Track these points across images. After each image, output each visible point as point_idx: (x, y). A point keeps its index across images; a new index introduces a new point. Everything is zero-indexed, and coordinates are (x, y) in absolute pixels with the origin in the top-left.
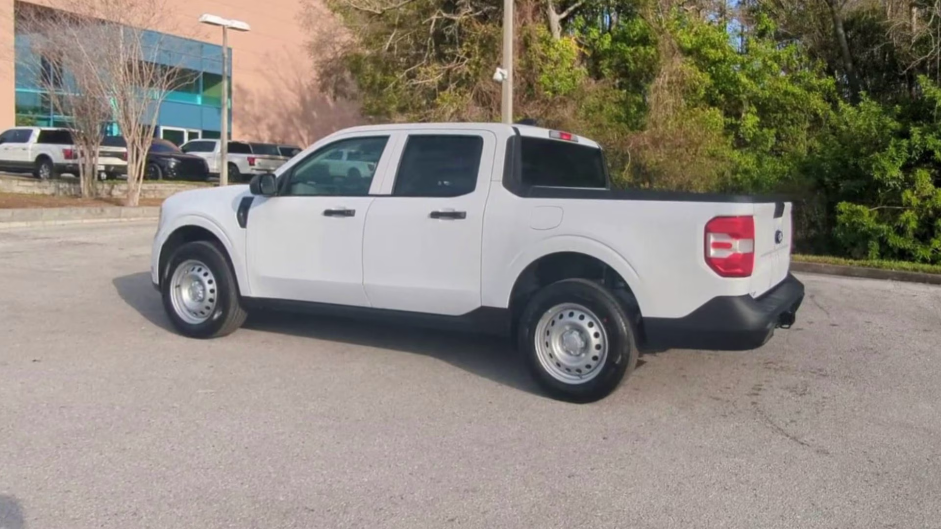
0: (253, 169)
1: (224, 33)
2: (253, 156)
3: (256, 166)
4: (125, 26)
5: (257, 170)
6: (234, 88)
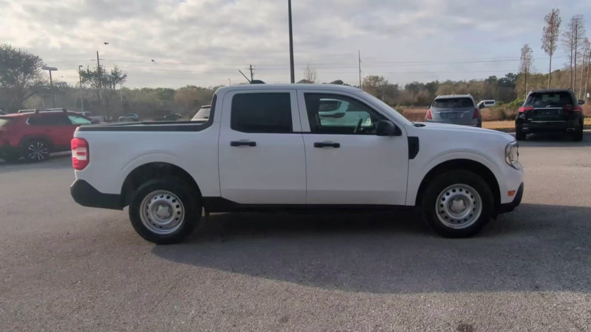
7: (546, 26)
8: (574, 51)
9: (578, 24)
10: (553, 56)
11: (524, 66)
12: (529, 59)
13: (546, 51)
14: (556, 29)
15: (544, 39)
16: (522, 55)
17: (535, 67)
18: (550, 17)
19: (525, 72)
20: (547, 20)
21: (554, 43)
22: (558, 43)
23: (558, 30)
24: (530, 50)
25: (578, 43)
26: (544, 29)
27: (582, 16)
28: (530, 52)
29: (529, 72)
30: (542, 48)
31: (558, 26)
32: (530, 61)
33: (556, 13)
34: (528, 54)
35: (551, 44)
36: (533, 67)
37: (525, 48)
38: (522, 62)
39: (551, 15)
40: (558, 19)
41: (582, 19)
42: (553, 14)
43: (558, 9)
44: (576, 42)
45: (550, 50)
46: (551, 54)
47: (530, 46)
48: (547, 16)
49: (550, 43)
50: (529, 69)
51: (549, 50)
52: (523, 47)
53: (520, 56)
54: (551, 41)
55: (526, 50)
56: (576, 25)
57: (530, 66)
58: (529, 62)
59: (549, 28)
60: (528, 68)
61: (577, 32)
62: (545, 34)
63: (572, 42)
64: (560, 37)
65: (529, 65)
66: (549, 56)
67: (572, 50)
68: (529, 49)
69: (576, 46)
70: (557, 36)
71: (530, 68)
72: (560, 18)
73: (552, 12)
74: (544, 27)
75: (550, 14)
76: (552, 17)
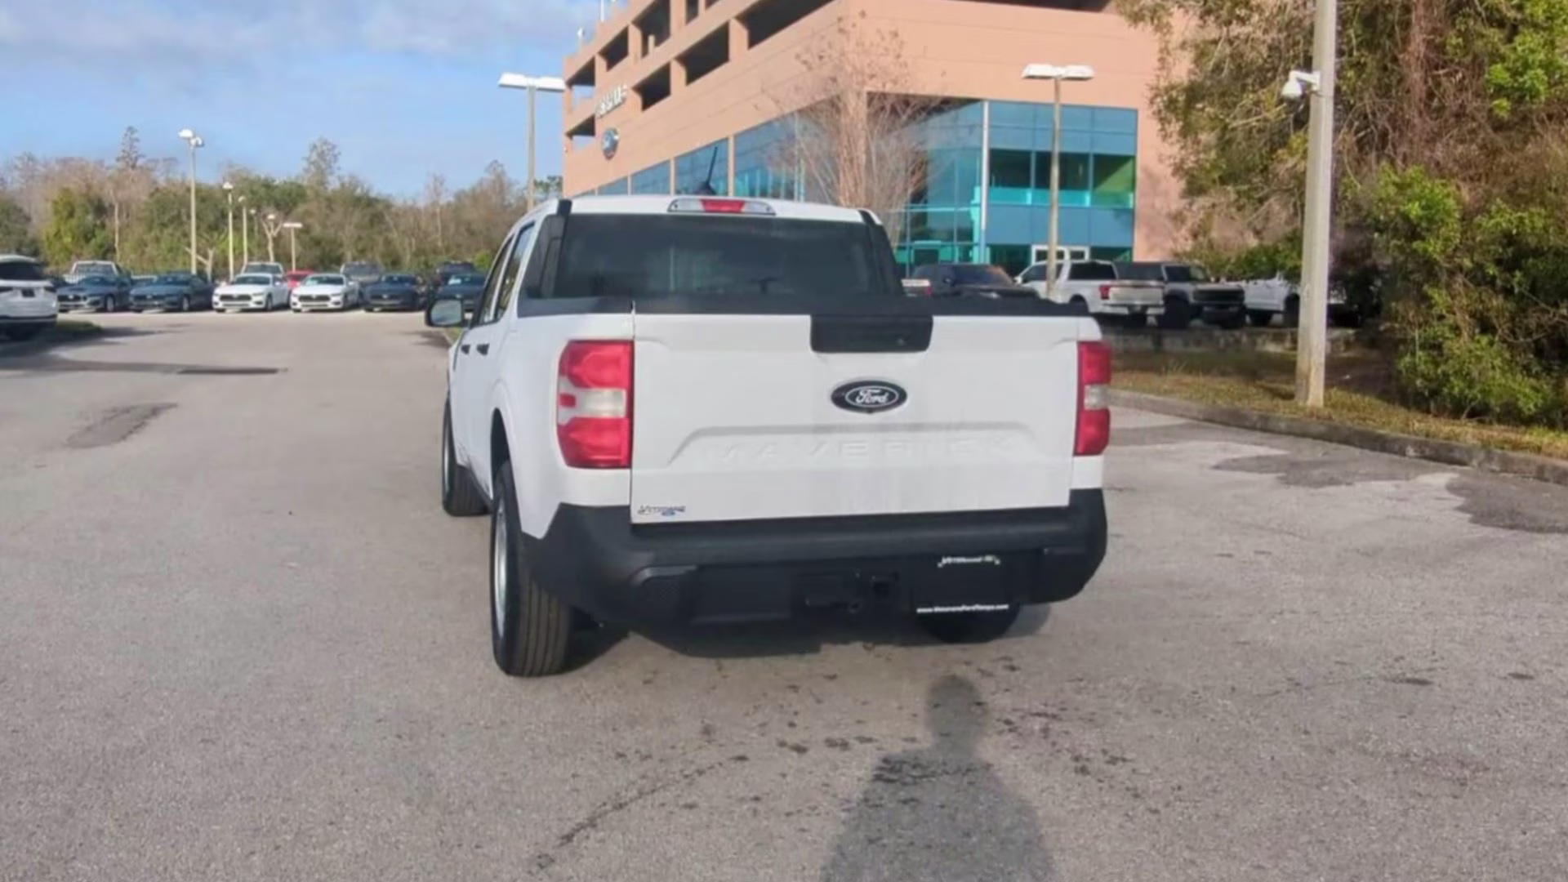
0: (1106, 305)
1: (1057, 88)
2: (1107, 282)
3: (1111, 301)
4: (992, 102)
5: (1113, 306)
6: (1139, 174)
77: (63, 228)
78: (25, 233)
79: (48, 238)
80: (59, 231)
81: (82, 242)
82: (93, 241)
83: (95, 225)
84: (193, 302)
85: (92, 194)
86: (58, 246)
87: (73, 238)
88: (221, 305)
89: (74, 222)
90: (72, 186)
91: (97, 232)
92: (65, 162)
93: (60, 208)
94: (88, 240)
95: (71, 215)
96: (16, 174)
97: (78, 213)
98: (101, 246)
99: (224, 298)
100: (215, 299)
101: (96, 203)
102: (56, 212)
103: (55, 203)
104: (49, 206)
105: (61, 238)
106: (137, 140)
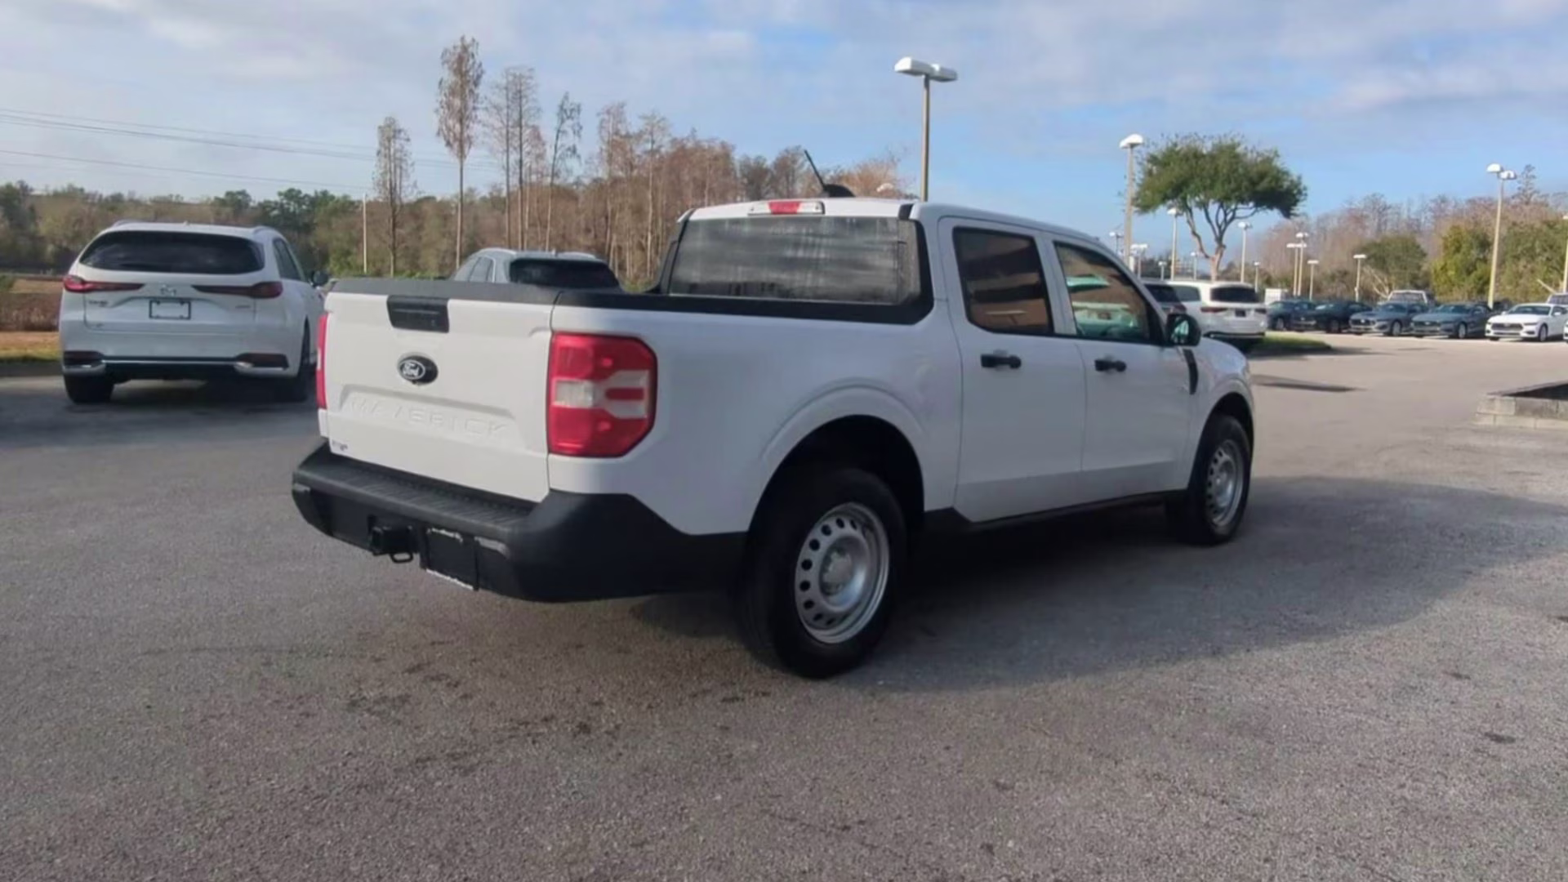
7: (445, 78)
8: (514, 157)
9: (523, 88)
10: (467, 161)
11: (388, 177)
12: (401, 160)
13: (448, 144)
14: (471, 91)
15: (441, 111)
16: (381, 144)
17: (418, 184)
18: (456, 56)
19: (391, 193)
20: (446, 62)
21: (468, 127)
22: (475, 130)
23: (478, 96)
24: (402, 135)
25: (525, 137)
26: (440, 83)
27: (531, 70)
28: (403, 142)
29: (403, 195)
30: (438, 134)
31: (476, 84)
32: (404, 166)
33: (470, 50)
34: (398, 146)
35: (462, 129)
36: (412, 184)
37: (389, 126)
38: (383, 165)
39: (459, 50)
40: (476, 66)
41: (531, 78)
42: (465, 49)
43: (473, 40)
44: (521, 134)
45: (460, 144)
46: (462, 155)
47: (401, 124)
48: (446, 51)
49: (458, 126)
50: (400, 188)
51: (456, 145)
52: (382, 123)
53: (377, 146)
54: (461, 121)
55: (390, 133)
56: (517, 92)
57: (404, 178)
58: (401, 168)
59: (456, 83)
60: (398, 183)
61: (521, 106)
62: (444, 99)
63: (508, 132)
64: (481, 115)
65: (401, 176)
66: (457, 161)
67: (507, 151)
68: (400, 131)
69: (521, 146)
70: (474, 109)
71: (405, 183)
72: (480, 65)
73: (459, 44)
74: (439, 79)
75: (455, 47)
76: (460, 60)
77: (1449, 262)
78: (1419, 268)
79: (1435, 271)
80: (1446, 264)
81: (1464, 276)
82: (1473, 275)
83: (1478, 259)
84: (1469, 330)
85: (1479, 232)
86: (1443, 279)
87: (1457, 271)
88: (1492, 334)
89: (1459, 256)
90: (1462, 224)
91: (1478, 265)
92: (1472, 202)
93: (1449, 244)
94: (1469, 273)
95: (1458, 250)
96: (1429, 214)
97: (1464, 249)
98: (1480, 279)
99: (1497, 326)
100: (1488, 327)
101: (1481, 237)
102: (1446, 247)
103: (1445, 239)
104: (1441, 242)
105: (1446, 271)
106: (1534, 177)
